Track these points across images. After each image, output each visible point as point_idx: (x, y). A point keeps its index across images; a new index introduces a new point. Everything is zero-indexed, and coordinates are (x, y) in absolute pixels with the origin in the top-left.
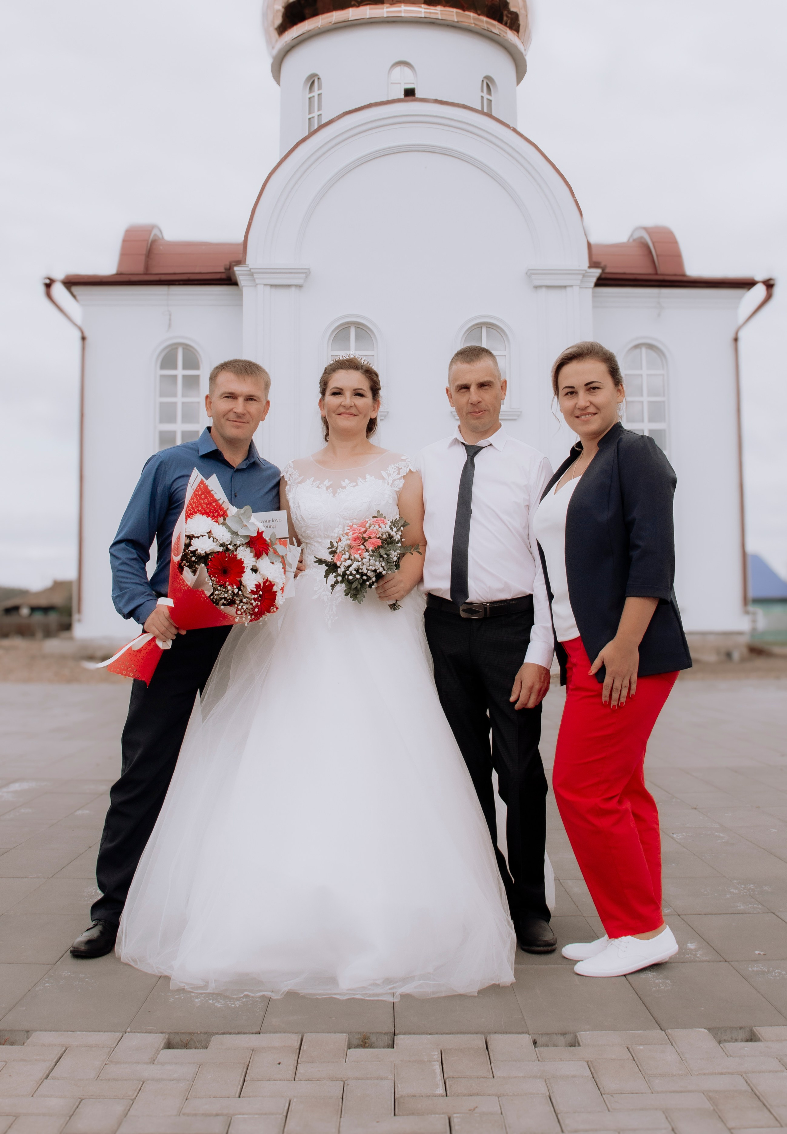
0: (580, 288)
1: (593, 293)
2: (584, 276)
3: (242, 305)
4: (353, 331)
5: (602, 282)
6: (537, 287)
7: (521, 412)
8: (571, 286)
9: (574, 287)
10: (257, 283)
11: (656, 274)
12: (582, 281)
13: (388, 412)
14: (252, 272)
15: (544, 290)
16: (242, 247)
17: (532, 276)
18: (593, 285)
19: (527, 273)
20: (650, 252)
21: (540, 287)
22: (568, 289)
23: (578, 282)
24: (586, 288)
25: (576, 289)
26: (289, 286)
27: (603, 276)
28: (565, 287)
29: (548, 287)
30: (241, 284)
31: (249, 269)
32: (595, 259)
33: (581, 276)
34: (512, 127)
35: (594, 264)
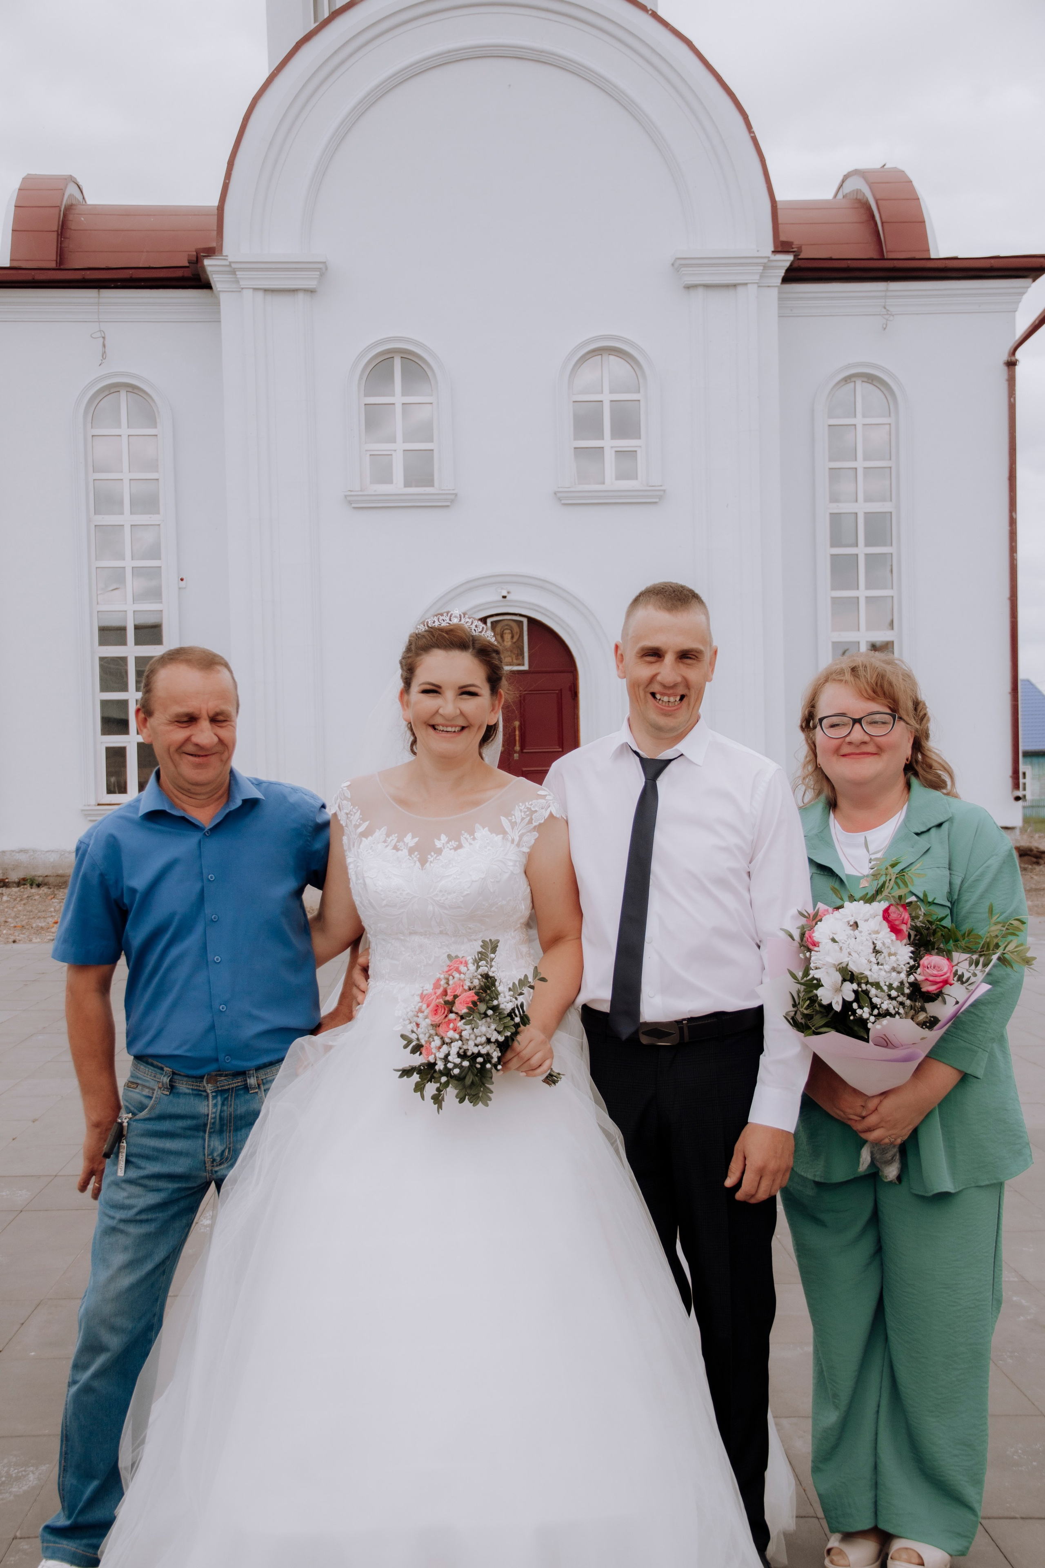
0: (759, 286)
1: (779, 293)
2: (766, 267)
3: (220, 321)
4: (397, 363)
5: (793, 276)
6: (688, 287)
7: (664, 491)
8: (746, 284)
9: (749, 286)
10: (242, 286)
11: (883, 259)
12: (761, 277)
13: (456, 495)
14: (234, 269)
15: (701, 291)
16: (215, 219)
17: (683, 269)
18: (780, 280)
19: (673, 265)
20: (872, 216)
21: (695, 286)
22: (740, 289)
23: (757, 277)
24: (769, 286)
25: (752, 289)
26: (294, 291)
27: (796, 265)
28: (735, 286)
29: (707, 286)
30: (217, 288)
31: (228, 264)
32: (783, 238)
33: (762, 268)
34: (651, 10)
35: (781, 247)
